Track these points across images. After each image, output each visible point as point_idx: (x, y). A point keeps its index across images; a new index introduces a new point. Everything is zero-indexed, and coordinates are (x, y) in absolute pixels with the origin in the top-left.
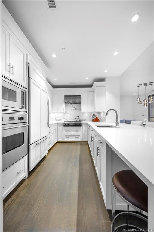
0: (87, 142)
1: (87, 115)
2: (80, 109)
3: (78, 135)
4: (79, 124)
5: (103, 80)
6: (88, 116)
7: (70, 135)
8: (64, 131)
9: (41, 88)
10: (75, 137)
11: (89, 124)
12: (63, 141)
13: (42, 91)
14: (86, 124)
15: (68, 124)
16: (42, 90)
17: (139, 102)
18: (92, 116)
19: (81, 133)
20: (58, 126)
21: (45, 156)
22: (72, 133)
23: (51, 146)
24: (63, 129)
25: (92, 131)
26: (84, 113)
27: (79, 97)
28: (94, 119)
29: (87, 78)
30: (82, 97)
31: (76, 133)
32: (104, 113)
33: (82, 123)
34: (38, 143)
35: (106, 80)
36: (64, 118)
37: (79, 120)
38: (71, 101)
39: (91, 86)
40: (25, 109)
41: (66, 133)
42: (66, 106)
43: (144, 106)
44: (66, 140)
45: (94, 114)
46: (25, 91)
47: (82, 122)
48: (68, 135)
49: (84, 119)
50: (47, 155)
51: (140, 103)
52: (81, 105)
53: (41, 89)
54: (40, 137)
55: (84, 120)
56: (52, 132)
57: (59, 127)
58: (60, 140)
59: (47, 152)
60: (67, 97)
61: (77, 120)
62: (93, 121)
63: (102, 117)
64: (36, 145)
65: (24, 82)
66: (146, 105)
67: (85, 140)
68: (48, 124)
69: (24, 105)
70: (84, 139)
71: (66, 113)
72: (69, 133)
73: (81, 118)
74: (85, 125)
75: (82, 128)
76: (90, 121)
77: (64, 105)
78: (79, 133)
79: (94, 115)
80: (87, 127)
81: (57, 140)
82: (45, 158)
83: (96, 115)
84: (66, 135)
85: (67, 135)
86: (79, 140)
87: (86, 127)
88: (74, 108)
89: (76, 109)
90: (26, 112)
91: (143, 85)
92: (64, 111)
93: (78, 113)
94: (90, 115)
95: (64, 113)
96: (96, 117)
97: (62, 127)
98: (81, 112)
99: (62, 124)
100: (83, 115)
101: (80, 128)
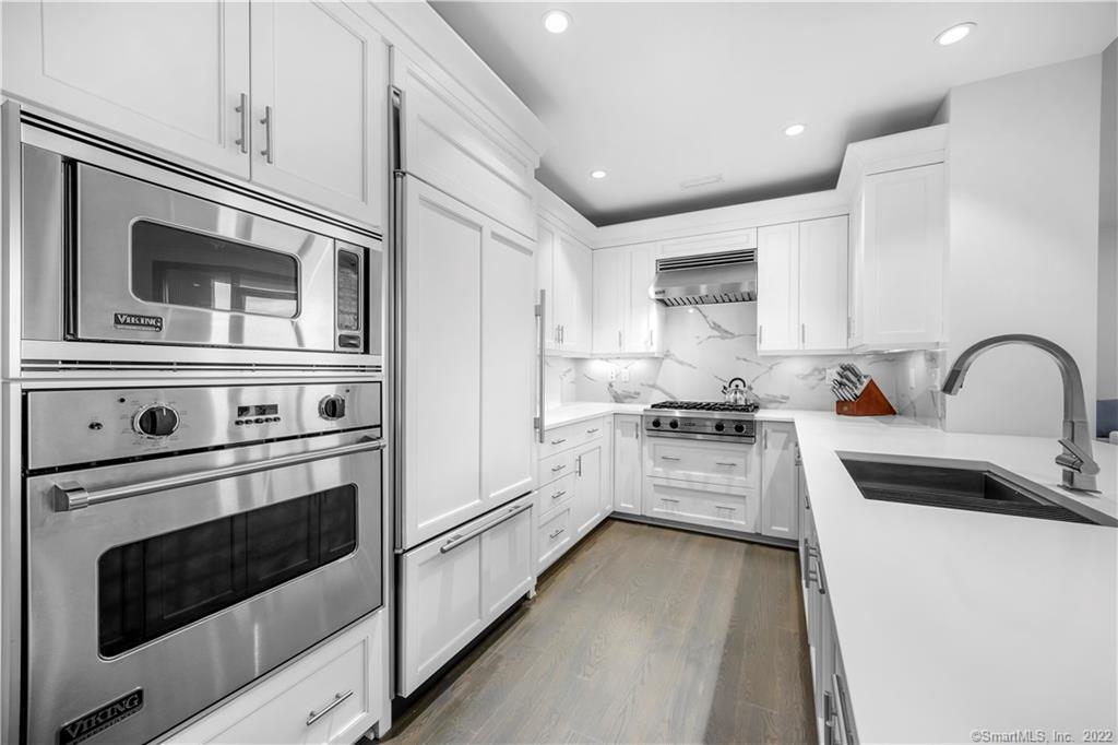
0: (797, 542)
1: (798, 367)
2: (753, 336)
3: (734, 491)
4: (739, 429)
6: (805, 377)
7: (684, 485)
8: (649, 464)
9: (488, 226)
10: (709, 504)
12: (642, 516)
13: (492, 246)
14: (784, 427)
15: (674, 424)
16: (495, 235)
18: (833, 374)
19: (752, 480)
20: (618, 432)
21: (525, 598)
22: (697, 474)
23: (566, 542)
24: (645, 449)
26: (774, 359)
27: (745, 259)
28: (848, 396)
29: (795, 130)
30: (761, 259)
31: (718, 480)
32: (932, 358)
33: (763, 422)
34: (454, 541)
36: (653, 386)
37: (743, 402)
38: (703, 290)
39: (826, 181)
40: (366, 351)
41: (660, 471)
42: (665, 321)
44: (658, 511)
45: (846, 362)
46: (367, 251)
47: (759, 415)
48: (674, 483)
50: (533, 594)
52: (755, 309)
53: (487, 232)
54: (478, 501)
55: (780, 401)
56: (571, 466)
57: (624, 434)
58: (627, 507)
60: (670, 268)
61: (730, 398)
62: (839, 412)
63: (913, 383)
64: (443, 551)
65: (364, 198)
68: (538, 424)
69: (360, 333)
70: (773, 523)
71: (667, 355)
72: (679, 473)
73: (760, 391)
74: (783, 436)
75: (761, 455)
76: (820, 410)
77: (654, 312)
78: (738, 479)
79: (845, 368)
80: (791, 446)
81: (609, 509)
82: (523, 614)
83: (862, 367)
84: (657, 481)
85: (663, 482)
86: (741, 522)
87: (785, 448)
88: (716, 327)
89: (724, 334)
90: (378, 369)
92: (655, 349)
93: (738, 359)
94: (816, 369)
95: (657, 360)
96: (866, 382)
97: (637, 436)
98: (756, 352)
99: (638, 420)
100: (771, 368)
101: (745, 452)
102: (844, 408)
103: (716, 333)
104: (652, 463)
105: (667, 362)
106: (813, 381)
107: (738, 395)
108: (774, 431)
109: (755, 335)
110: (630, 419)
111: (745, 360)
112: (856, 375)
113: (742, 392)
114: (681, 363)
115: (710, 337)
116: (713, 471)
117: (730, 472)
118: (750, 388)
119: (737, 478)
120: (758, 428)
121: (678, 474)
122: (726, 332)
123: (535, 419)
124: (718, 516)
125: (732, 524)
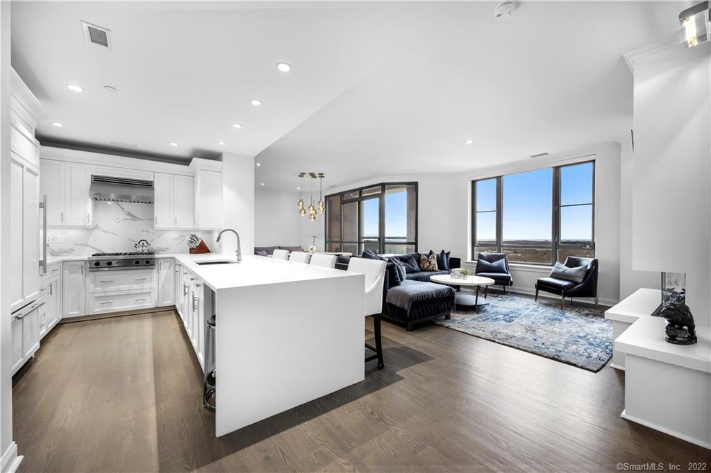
0: (175, 306)
1: (174, 235)
2: (151, 219)
3: (144, 291)
4: (148, 262)
5: (215, 156)
6: (176, 239)
7: (116, 293)
8: (91, 287)
9: (26, 165)
10: (132, 300)
11: (178, 261)
12: (85, 316)
13: (27, 174)
14: (169, 260)
15: (109, 264)
16: (28, 169)
17: (301, 210)
18: (188, 238)
19: (154, 284)
20: (66, 272)
22: (123, 287)
24: (88, 279)
25: (186, 273)
26: (163, 231)
27: (148, 185)
28: (194, 246)
29: (174, 145)
30: (156, 186)
31: (136, 288)
33: (158, 259)
35: (224, 157)
36: (86, 245)
37: (146, 251)
41: (99, 289)
42: (95, 207)
43: (311, 218)
44: (97, 310)
45: (193, 234)
47: (156, 256)
48: (109, 294)
49: (163, 246)
51: (303, 212)
52: (153, 207)
53: (25, 168)
55: (163, 250)
56: (48, 290)
57: (70, 272)
58: (73, 313)
59: (37, 345)
60: (98, 181)
61: (140, 249)
62: (190, 253)
63: (215, 242)
66: (313, 217)
67: (168, 303)
68: (42, 263)
70: (164, 300)
71: (96, 227)
73: (154, 246)
74: (168, 264)
75: (158, 273)
76: (182, 253)
77: (89, 203)
79: (193, 236)
80: (172, 267)
81: (61, 317)
83: (199, 235)
84: (97, 295)
85: (101, 295)
86: (149, 304)
87: (169, 268)
88: (129, 214)
89: (134, 218)
91: (307, 174)
92: (90, 224)
93: (143, 231)
94: (181, 236)
95: (89, 230)
96: (200, 241)
97: (82, 272)
98: (154, 228)
99: (83, 263)
100: (160, 235)
101: (151, 273)
102: (192, 251)
103: (130, 218)
104: (93, 286)
105: (96, 231)
106: (180, 241)
107: (144, 248)
108: (165, 262)
109: (153, 220)
110: (78, 263)
111: (147, 231)
112: (197, 238)
113: (146, 247)
114: (106, 232)
115: (126, 219)
116: (134, 284)
117: (143, 283)
118: (150, 245)
119: (147, 285)
120: (156, 262)
121: (111, 289)
122: (136, 217)
123: (40, 261)
124: (136, 304)
125: (144, 306)
